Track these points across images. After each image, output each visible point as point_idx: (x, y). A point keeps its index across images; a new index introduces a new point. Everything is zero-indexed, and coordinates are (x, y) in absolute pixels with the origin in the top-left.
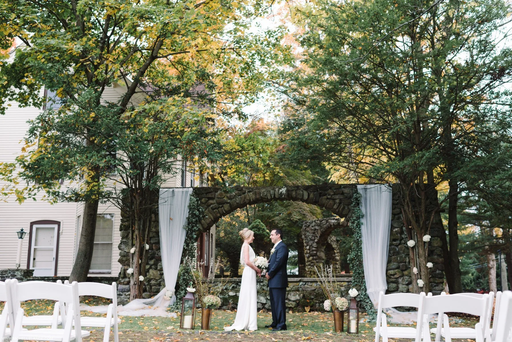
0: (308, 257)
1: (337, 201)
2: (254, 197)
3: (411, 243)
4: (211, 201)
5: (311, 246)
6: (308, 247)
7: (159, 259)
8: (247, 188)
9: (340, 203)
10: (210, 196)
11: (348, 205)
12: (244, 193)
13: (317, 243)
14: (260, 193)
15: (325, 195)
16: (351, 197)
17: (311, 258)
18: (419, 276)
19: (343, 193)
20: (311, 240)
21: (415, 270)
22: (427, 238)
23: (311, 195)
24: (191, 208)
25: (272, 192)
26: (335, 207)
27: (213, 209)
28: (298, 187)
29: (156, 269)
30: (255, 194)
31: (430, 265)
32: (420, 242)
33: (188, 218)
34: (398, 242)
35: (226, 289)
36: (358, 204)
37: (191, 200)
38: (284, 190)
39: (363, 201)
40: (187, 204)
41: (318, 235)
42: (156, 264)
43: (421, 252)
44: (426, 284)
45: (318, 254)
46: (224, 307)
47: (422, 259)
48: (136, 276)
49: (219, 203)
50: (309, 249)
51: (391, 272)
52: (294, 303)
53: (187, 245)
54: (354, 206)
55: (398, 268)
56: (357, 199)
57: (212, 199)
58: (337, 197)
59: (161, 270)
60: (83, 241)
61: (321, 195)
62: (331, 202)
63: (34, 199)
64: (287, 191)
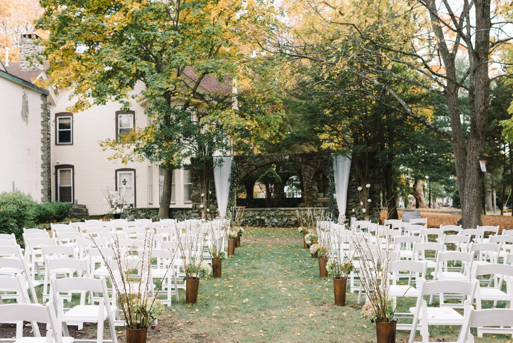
0: (306, 190)
1: (319, 163)
2: (270, 161)
3: (360, 188)
4: (244, 164)
5: (308, 181)
6: (306, 183)
7: (215, 198)
8: (266, 156)
9: (321, 164)
10: (243, 160)
11: (326, 165)
12: (264, 159)
13: (312, 179)
14: (273, 159)
15: (312, 159)
16: (327, 160)
17: (308, 190)
18: (364, 206)
19: (323, 158)
20: (308, 177)
21: (362, 203)
22: (368, 186)
23: (304, 160)
24: (232, 168)
25: (280, 158)
26: (318, 166)
27: (245, 168)
28: (296, 155)
29: (214, 204)
30: (270, 159)
31: (369, 200)
32: (364, 188)
33: (231, 174)
34: (355, 187)
35: (255, 215)
36: (332, 164)
37: (232, 163)
38: (287, 157)
39: (334, 162)
40: (230, 166)
41: (313, 174)
42: (213, 201)
43: (365, 193)
44: (367, 211)
45: (313, 187)
46: (254, 225)
47: (365, 197)
48: (205, 209)
49: (249, 165)
50: (307, 184)
51: (350, 204)
52: (294, 222)
53: (231, 190)
54: (330, 166)
55: (354, 201)
56: (331, 162)
57: (245, 162)
58: (319, 161)
59: (217, 204)
60: (166, 186)
61: (309, 159)
62: (316, 164)
63: (132, 161)
64: (290, 157)
